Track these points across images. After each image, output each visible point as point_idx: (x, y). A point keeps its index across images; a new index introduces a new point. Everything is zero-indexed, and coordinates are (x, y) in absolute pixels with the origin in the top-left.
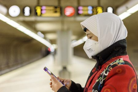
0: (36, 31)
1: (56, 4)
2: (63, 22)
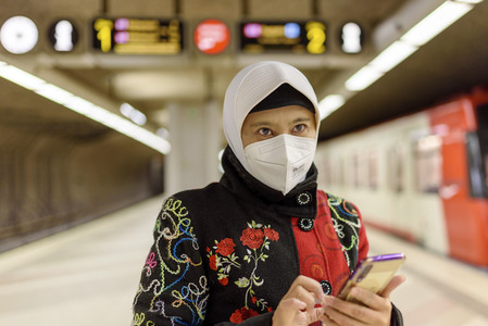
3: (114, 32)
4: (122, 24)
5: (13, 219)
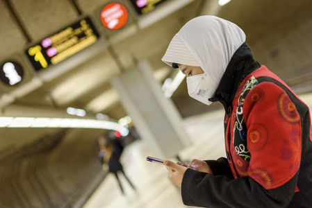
0: (59, 108)
1: (73, 17)
2: (112, 52)
4: (47, 43)
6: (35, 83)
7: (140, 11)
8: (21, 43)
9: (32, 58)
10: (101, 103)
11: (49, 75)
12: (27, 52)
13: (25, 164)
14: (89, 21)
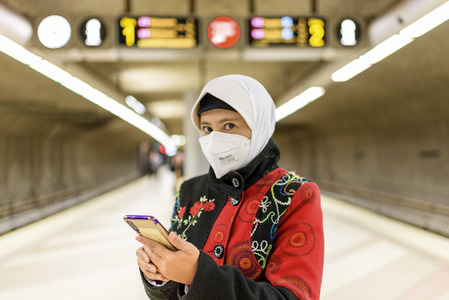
3: (137, 28)
4: (144, 22)
5: (33, 194)
6: (111, 55)
7: (251, 41)
8: (118, 7)
9: (121, 29)
10: (165, 109)
11: (128, 55)
12: (119, 20)
13: (57, 128)
14: (197, 23)
